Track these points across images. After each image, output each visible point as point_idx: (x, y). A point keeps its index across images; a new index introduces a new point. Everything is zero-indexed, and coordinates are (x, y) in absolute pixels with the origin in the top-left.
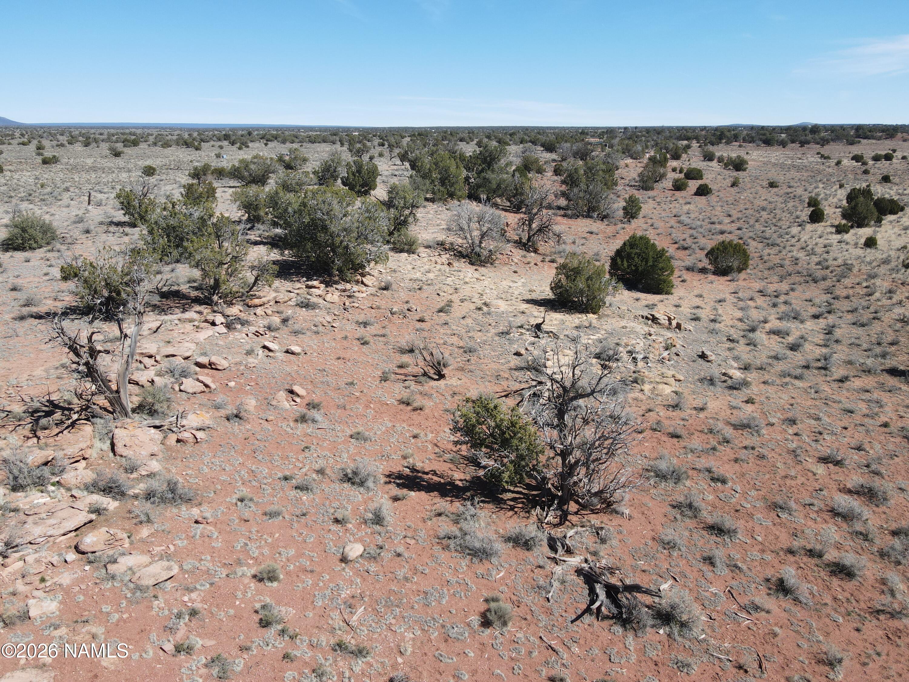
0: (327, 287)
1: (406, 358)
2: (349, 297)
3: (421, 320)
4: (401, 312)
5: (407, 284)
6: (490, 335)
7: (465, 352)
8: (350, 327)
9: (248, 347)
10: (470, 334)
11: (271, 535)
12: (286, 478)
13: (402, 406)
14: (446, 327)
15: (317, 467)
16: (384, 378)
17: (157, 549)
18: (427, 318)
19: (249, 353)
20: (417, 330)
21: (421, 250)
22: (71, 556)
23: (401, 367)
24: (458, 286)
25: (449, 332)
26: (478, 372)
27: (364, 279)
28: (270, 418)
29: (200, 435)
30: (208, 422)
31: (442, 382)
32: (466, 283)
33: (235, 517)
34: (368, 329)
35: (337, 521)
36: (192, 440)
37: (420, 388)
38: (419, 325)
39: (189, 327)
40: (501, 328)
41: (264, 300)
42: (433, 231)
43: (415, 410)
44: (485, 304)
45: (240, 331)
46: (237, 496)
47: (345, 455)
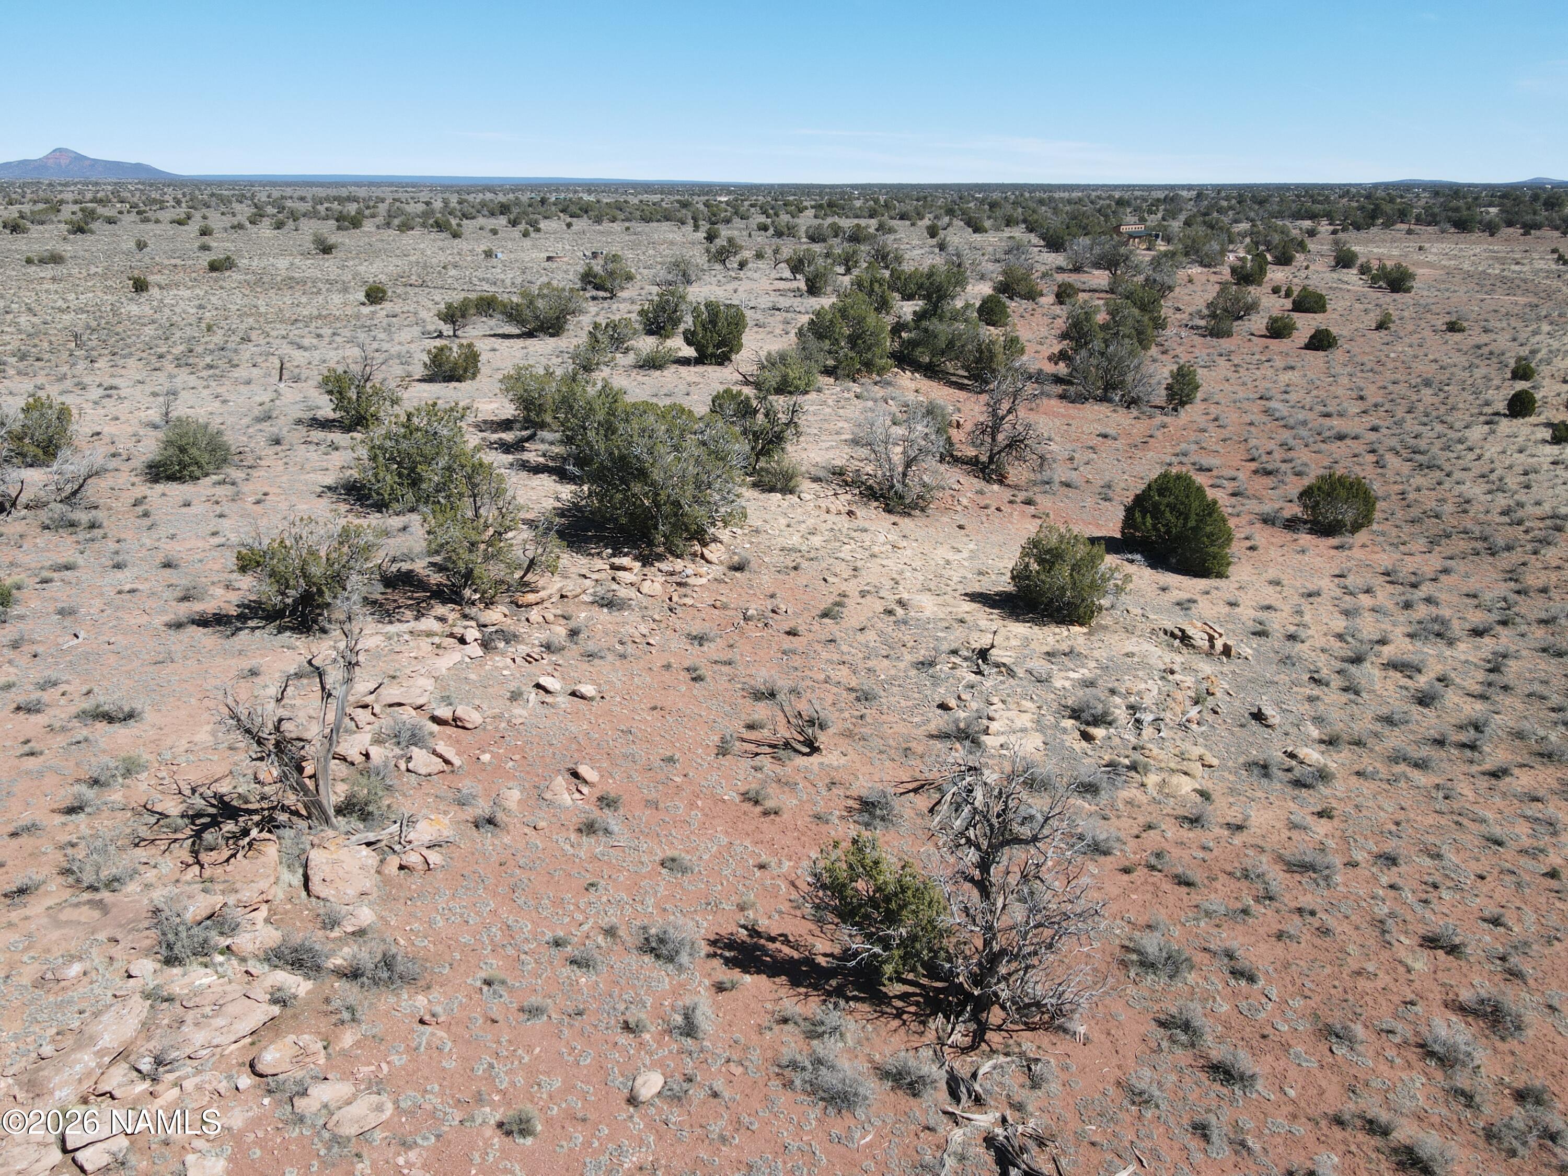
0: (644, 565)
1: (762, 711)
2: (679, 584)
3: (792, 633)
4: (762, 616)
5: (776, 558)
6: (902, 665)
7: (858, 699)
8: (678, 644)
9: (513, 686)
10: (870, 664)
11: (529, 1049)
12: (557, 943)
13: (747, 806)
14: (831, 647)
15: (605, 922)
16: (723, 750)
17: (365, 1071)
18: (801, 629)
19: (515, 696)
20: (784, 653)
21: (806, 486)
22: (245, 1081)
23: (751, 727)
24: (859, 564)
25: (836, 657)
26: (877, 742)
27: (706, 551)
28: (542, 824)
29: (434, 857)
30: (448, 833)
31: (815, 759)
32: (873, 556)
33: (477, 1014)
34: (705, 648)
35: (627, 1027)
36: (421, 867)
37: (779, 769)
38: (789, 643)
39: (425, 645)
40: (922, 654)
41: (542, 594)
42: (828, 444)
43: (766, 813)
44: (900, 602)
45: (503, 654)
46: (483, 975)
47: (650, 901)
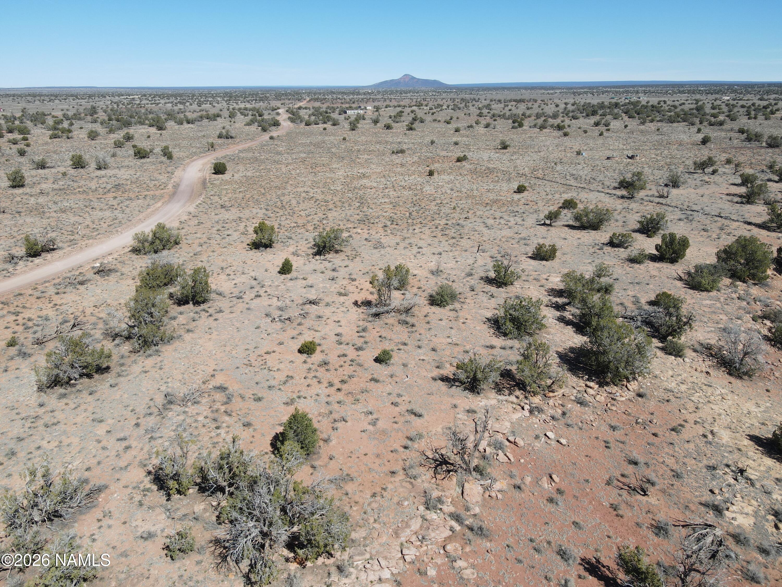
0: (599, 387)
1: (630, 469)
2: (612, 399)
3: (655, 435)
4: (644, 423)
5: (660, 394)
6: (700, 465)
7: (674, 476)
8: (604, 428)
9: (537, 432)
10: (686, 460)
11: (516, 573)
12: (531, 540)
13: (611, 510)
14: (671, 446)
15: (548, 538)
16: (608, 483)
18: (660, 433)
19: (537, 437)
20: (649, 444)
21: (689, 353)
22: (442, 552)
23: (623, 475)
24: (700, 406)
25: (671, 452)
26: (675, 499)
27: (628, 385)
28: (536, 494)
29: (500, 496)
30: (505, 488)
31: (645, 498)
32: (709, 402)
33: (503, 555)
34: (615, 433)
35: (546, 577)
36: (495, 498)
37: (629, 498)
38: (652, 439)
39: (510, 406)
40: (712, 462)
41: (556, 394)
42: (709, 329)
43: (617, 515)
44: (712, 432)
45: (536, 417)
46: (507, 543)
47: (565, 536)
